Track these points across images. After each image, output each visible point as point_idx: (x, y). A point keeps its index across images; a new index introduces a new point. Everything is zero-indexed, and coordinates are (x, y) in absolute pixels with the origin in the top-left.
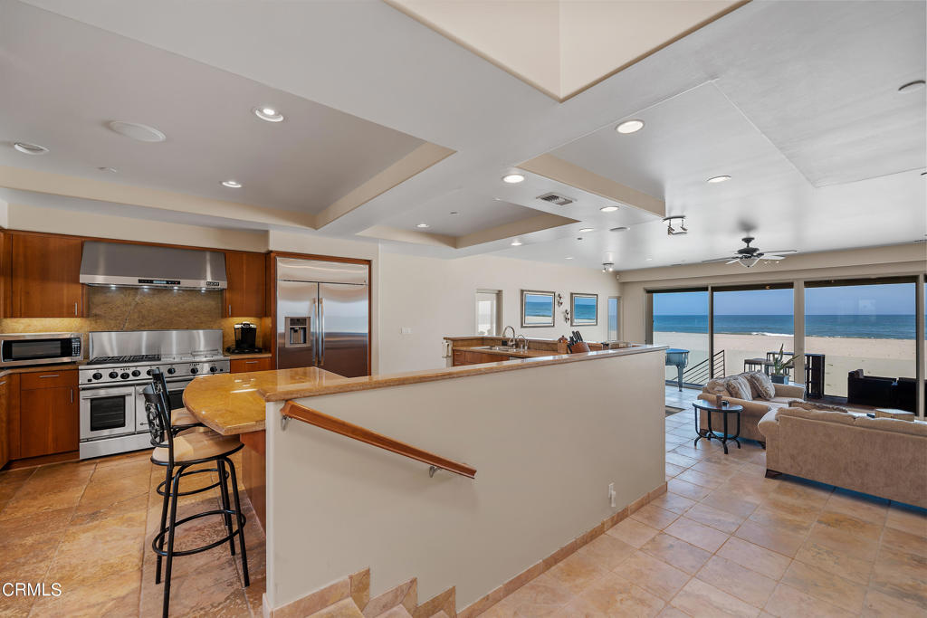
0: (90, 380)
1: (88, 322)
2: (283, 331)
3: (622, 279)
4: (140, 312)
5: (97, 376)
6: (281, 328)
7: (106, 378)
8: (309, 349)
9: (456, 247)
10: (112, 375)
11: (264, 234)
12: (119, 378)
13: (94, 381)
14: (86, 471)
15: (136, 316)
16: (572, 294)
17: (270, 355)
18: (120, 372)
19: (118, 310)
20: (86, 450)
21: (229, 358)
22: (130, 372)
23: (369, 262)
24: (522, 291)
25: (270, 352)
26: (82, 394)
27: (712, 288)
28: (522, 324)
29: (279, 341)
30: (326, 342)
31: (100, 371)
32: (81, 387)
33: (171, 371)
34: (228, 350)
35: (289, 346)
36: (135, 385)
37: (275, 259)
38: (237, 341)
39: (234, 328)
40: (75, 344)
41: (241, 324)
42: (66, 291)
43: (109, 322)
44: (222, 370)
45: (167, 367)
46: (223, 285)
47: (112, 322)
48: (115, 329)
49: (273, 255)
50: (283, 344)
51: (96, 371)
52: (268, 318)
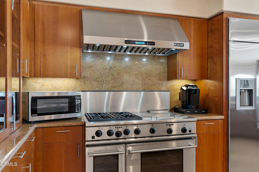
0: (93, 137)
1: (79, 83)
4: (113, 75)
5: (98, 134)
7: (105, 136)
8: (254, 111)
10: (110, 133)
12: (114, 136)
13: (96, 138)
15: (109, 79)
17: (223, 117)
18: (115, 130)
21: (196, 119)
22: (121, 130)
25: (222, 114)
31: (100, 129)
32: (87, 143)
33: (152, 131)
34: (175, 110)
35: (239, 108)
36: (126, 143)
37: (228, 20)
38: (183, 102)
39: (182, 89)
40: (77, 102)
41: (187, 86)
42: (69, 54)
43: (93, 83)
44: (190, 131)
45: (150, 127)
46: (187, 46)
47: (95, 83)
48: (97, 89)
49: (225, 16)
50: (234, 107)
51: (97, 129)
52: (208, 81)
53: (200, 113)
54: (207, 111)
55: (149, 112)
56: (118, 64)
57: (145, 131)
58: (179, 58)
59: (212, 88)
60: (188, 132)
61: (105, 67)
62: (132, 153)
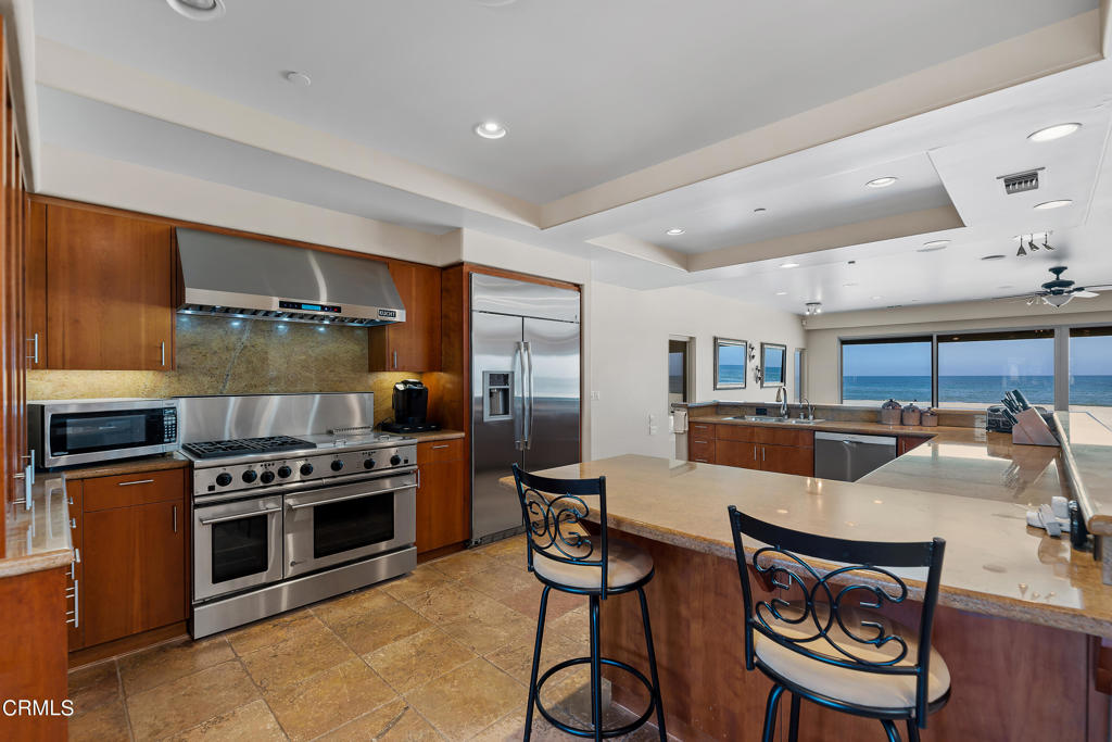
0: (211, 488)
1: (166, 379)
2: (481, 395)
3: (809, 327)
4: (250, 362)
5: (223, 480)
6: (479, 390)
7: (238, 482)
8: (511, 423)
9: (689, 270)
10: (248, 477)
11: (454, 233)
12: (258, 482)
13: (218, 488)
14: (208, 660)
15: (242, 369)
16: (762, 345)
17: (463, 434)
18: (259, 470)
19: (216, 359)
20: (206, 620)
21: (416, 441)
22: (274, 469)
23: (578, 287)
24: (715, 339)
25: (460, 429)
26: (198, 513)
27: (938, 337)
28: (715, 384)
29: (475, 408)
30: (536, 410)
31: (228, 470)
32: (197, 500)
33: (336, 466)
34: (383, 427)
35: (487, 418)
36: (283, 493)
37: (470, 276)
38: (397, 411)
39: (395, 388)
40: (168, 421)
41: (405, 383)
42: (143, 320)
43: (201, 378)
44: (406, 461)
45: (330, 460)
46: (400, 316)
47: (206, 380)
48: (210, 392)
49: (466, 269)
50: (480, 416)
51: (221, 471)
52: (442, 374)
53: (427, 430)
54: (440, 426)
55: (330, 433)
56: (262, 340)
57: (322, 468)
58: (390, 334)
59: (449, 386)
60: (402, 463)
61: (231, 346)
62: (296, 509)
